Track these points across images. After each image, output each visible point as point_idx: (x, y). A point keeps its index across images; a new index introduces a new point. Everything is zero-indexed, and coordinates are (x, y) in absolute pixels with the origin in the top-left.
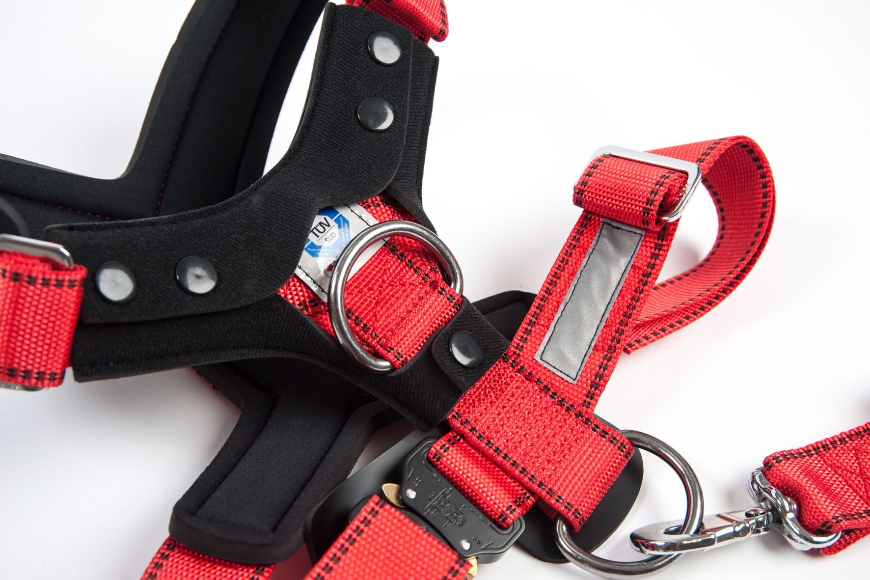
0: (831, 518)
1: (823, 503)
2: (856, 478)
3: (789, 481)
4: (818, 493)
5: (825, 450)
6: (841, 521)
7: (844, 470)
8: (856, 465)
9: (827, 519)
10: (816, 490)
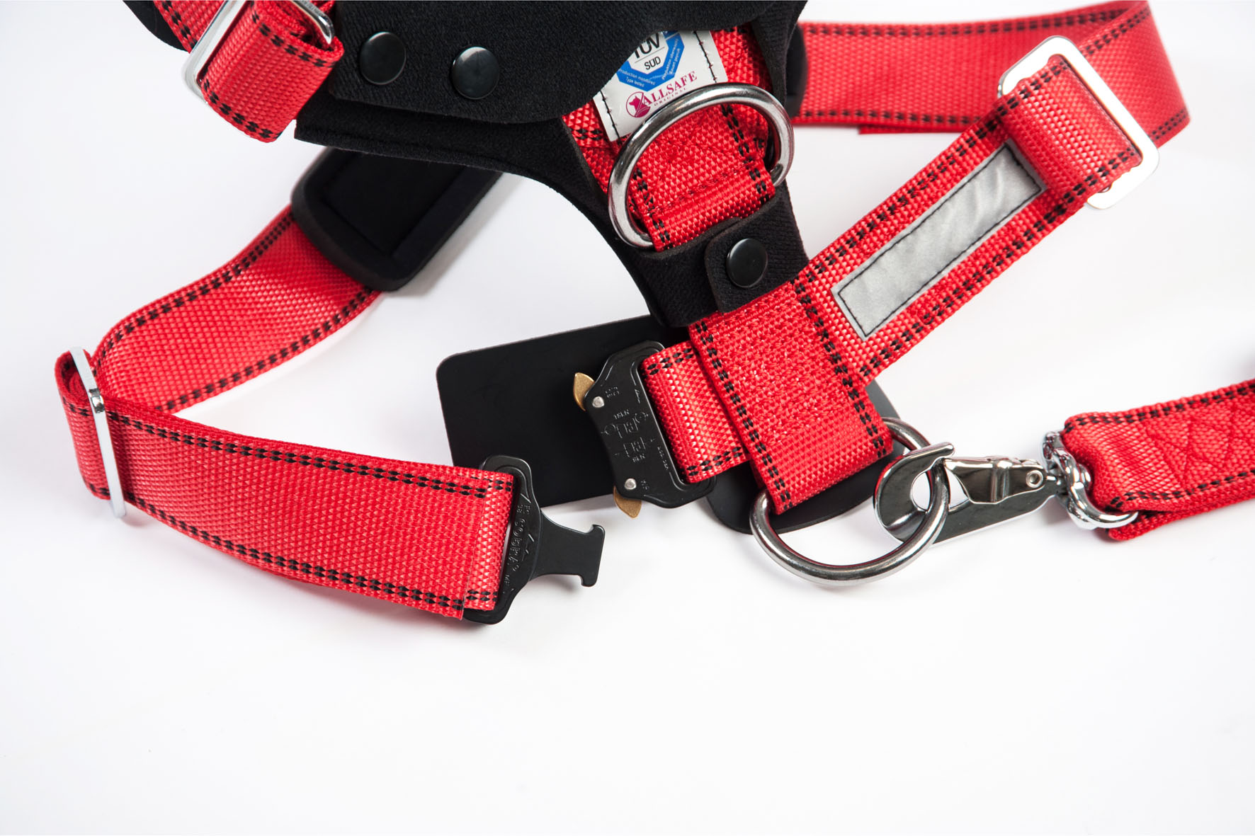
0: (1124, 493)
1: (1120, 476)
2: (1178, 453)
3: (1087, 447)
4: (1118, 464)
5: (1152, 417)
6: (1135, 498)
7: (1168, 443)
8: (1185, 437)
9: (1119, 494)
10: (1117, 461)
